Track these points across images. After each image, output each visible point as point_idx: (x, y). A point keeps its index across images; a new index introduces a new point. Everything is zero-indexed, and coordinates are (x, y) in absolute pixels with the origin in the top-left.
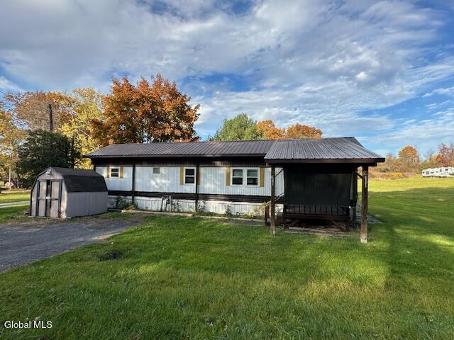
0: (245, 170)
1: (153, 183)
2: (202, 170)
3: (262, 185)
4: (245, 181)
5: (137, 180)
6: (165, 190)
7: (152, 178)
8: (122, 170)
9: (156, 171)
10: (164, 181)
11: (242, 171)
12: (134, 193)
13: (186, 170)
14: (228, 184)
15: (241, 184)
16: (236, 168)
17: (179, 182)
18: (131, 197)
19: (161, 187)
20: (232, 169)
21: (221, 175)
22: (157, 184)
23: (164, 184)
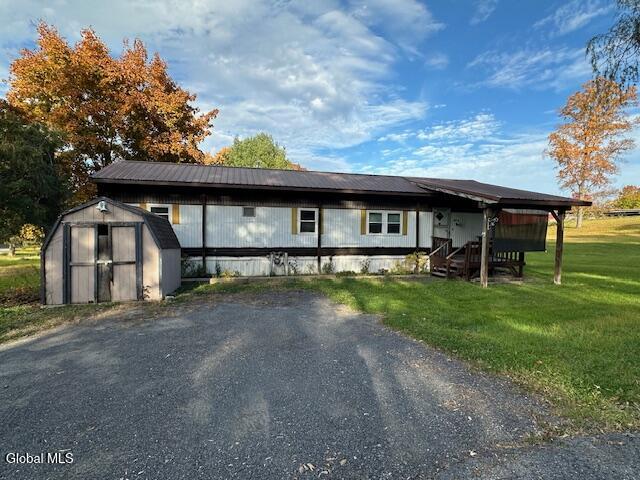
0: (385, 214)
1: (242, 232)
2: (327, 213)
3: (405, 234)
4: (385, 228)
5: (210, 228)
6: (265, 244)
7: (241, 223)
8: (176, 210)
9: (249, 213)
10: (263, 229)
11: (381, 214)
12: (206, 252)
13: (302, 212)
14: (363, 233)
15: (380, 232)
16: (374, 211)
17: (290, 230)
18: (201, 258)
19: (257, 240)
20: (368, 212)
21: (354, 220)
22: (250, 233)
23: (264, 234)
